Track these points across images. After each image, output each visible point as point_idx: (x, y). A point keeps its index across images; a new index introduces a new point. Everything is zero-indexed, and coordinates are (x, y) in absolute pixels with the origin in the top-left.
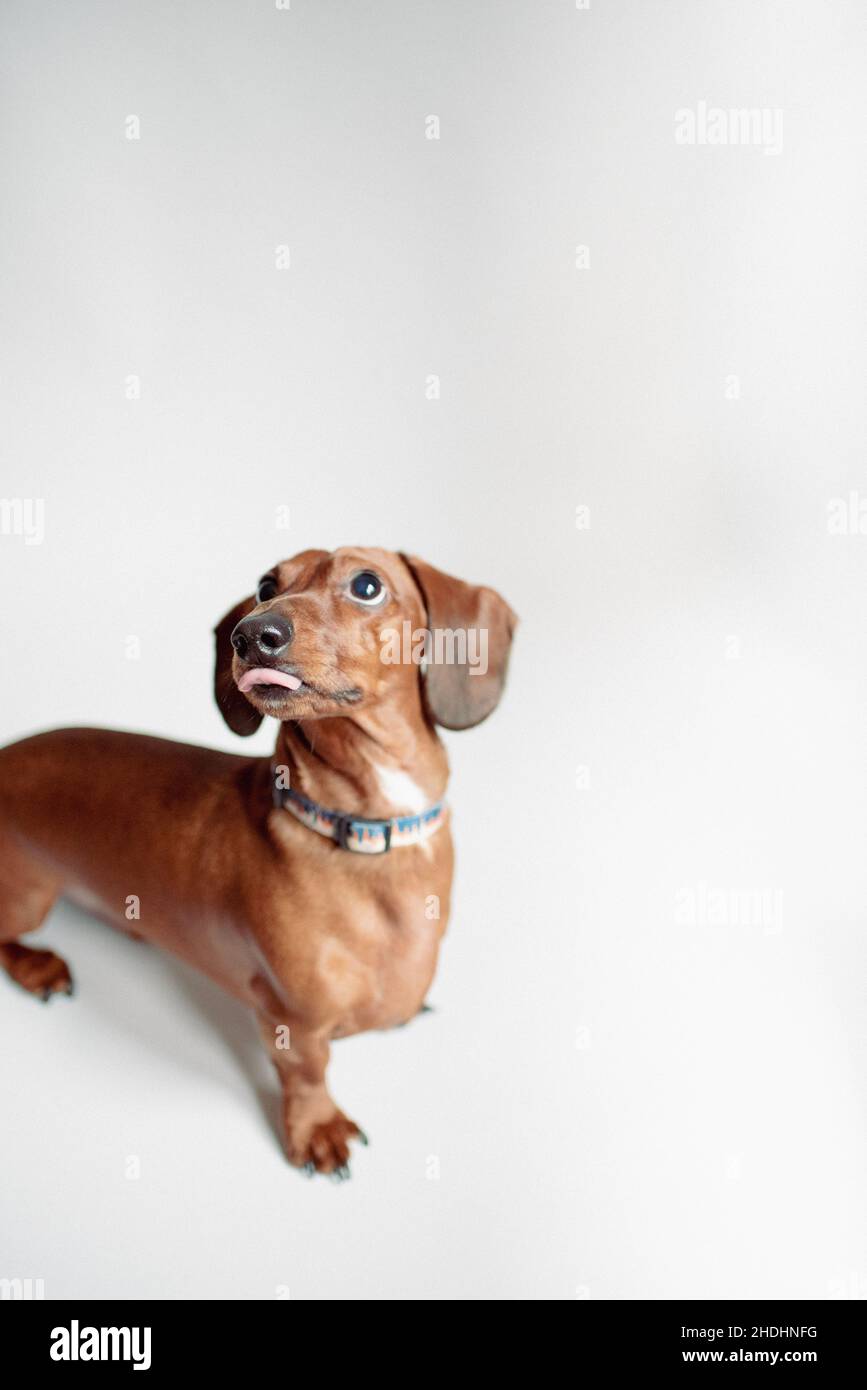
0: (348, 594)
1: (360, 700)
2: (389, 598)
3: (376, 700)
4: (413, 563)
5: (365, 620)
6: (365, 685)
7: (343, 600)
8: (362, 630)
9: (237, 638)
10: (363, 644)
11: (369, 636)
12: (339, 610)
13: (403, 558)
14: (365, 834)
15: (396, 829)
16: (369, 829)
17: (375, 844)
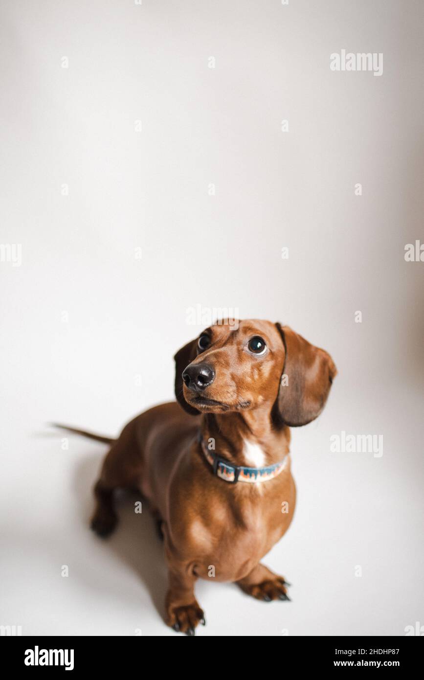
0: (246, 348)
1: (248, 406)
2: (269, 351)
3: (256, 406)
4: (283, 329)
5: (254, 362)
6: (252, 399)
7: (244, 352)
8: (252, 368)
9: (185, 375)
10: (252, 376)
11: (256, 372)
12: (240, 357)
13: (278, 326)
14: (225, 470)
15: (242, 472)
16: (227, 468)
17: (229, 477)
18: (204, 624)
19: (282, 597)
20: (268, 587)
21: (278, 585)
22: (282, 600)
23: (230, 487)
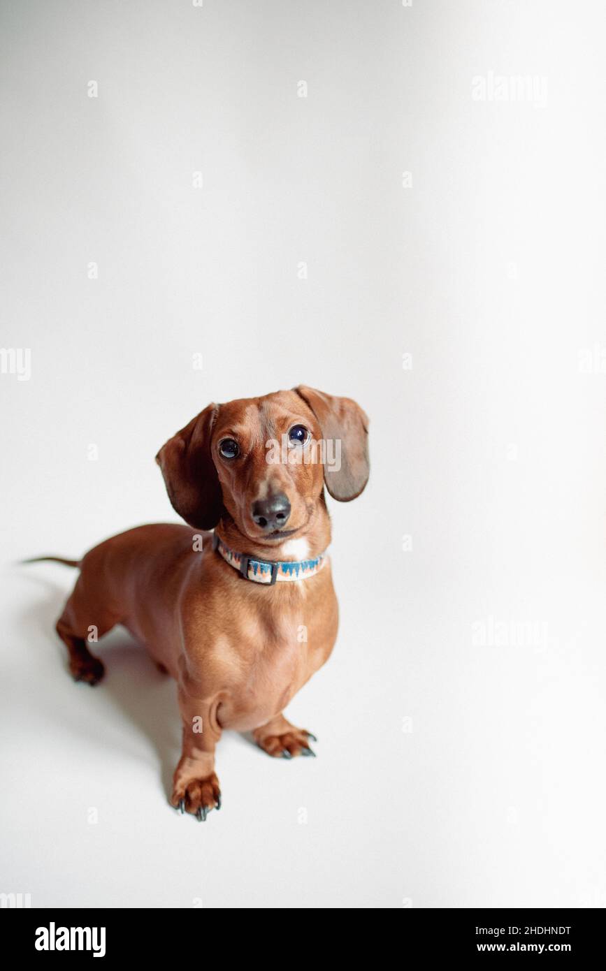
4: (304, 394)
13: (297, 391)
14: (259, 569)
15: (280, 569)
16: (261, 566)
17: (264, 576)
18: (218, 808)
19: (305, 751)
20: (288, 739)
21: (301, 738)
22: (304, 754)
23: (265, 590)
